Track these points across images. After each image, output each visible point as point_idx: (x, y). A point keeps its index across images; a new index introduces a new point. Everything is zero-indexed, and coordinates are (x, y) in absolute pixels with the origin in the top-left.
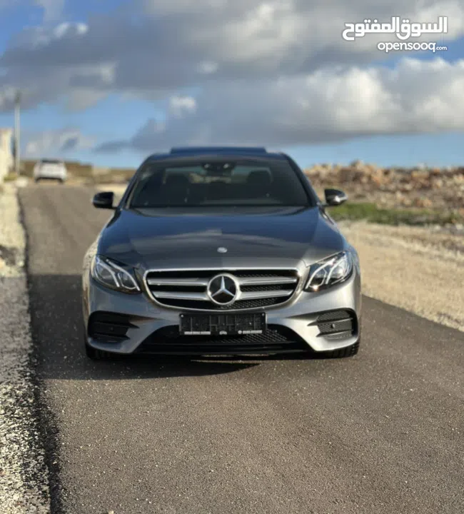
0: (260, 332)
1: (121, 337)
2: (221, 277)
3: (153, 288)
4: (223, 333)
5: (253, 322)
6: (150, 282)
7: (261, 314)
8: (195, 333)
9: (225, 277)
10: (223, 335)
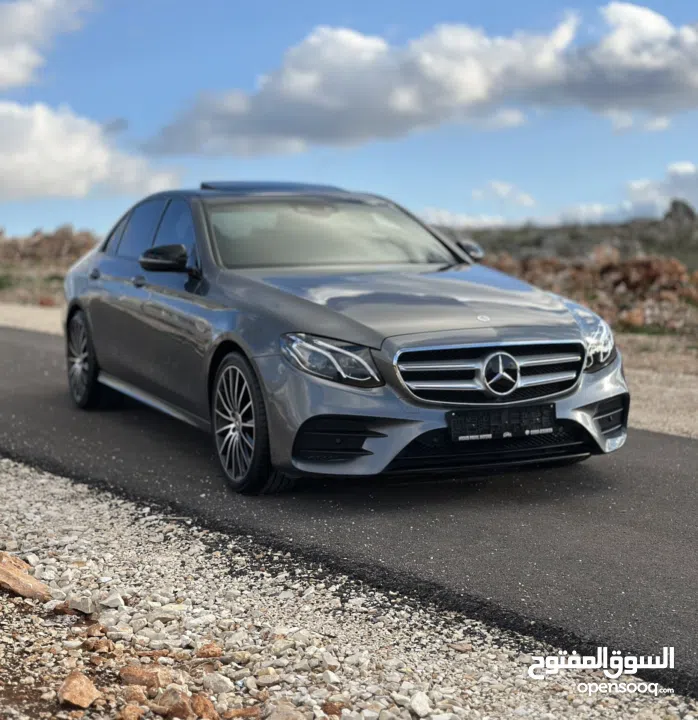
0: (550, 430)
1: (355, 452)
2: (497, 357)
3: (409, 376)
4: (507, 434)
5: (541, 417)
6: (403, 367)
7: (549, 405)
8: (473, 437)
9: (502, 356)
10: (507, 438)
